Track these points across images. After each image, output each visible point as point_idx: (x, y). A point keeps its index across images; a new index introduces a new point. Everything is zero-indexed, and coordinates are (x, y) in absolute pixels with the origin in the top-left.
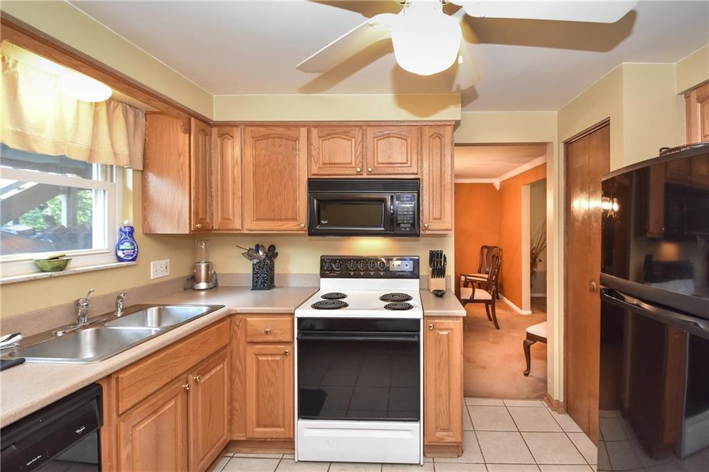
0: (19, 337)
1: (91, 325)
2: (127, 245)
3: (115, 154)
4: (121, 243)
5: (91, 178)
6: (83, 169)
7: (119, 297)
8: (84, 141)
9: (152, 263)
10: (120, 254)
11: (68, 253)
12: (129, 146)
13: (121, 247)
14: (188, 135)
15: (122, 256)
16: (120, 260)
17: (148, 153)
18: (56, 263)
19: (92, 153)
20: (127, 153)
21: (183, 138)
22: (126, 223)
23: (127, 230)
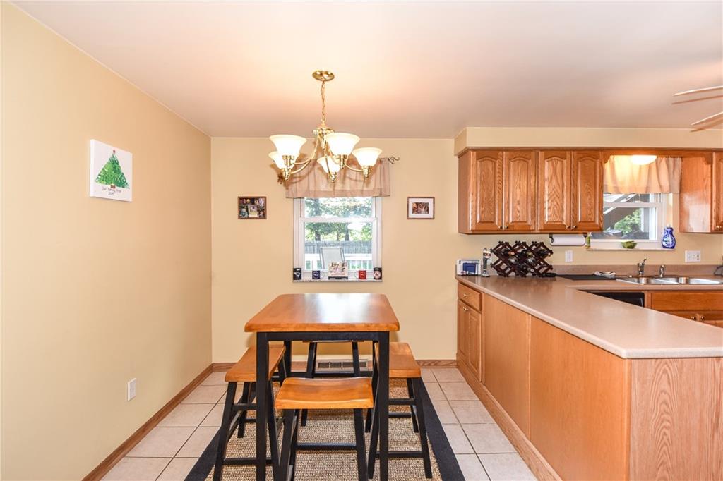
0: (614, 273)
1: (645, 277)
2: (669, 239)
3: (661, 187)
4: (665, 237)
5: (648, 202)
6: (645, 198)
7: (661, 267)
8: (643, 184)
9: (686, 252)
10: (664, 243)
11: (636, 241)
12: (669, 179)
13: (665, 240)
14: (710, 166)
15: (665, 245)
16: (664, 247)
17: (683, 181)
18: (629, 245)
19: (647, 188)
20: (668, 185)
21: (706, 168)
22: (668, 226)
23: (669, 230)
